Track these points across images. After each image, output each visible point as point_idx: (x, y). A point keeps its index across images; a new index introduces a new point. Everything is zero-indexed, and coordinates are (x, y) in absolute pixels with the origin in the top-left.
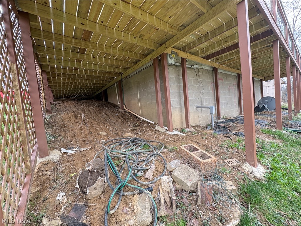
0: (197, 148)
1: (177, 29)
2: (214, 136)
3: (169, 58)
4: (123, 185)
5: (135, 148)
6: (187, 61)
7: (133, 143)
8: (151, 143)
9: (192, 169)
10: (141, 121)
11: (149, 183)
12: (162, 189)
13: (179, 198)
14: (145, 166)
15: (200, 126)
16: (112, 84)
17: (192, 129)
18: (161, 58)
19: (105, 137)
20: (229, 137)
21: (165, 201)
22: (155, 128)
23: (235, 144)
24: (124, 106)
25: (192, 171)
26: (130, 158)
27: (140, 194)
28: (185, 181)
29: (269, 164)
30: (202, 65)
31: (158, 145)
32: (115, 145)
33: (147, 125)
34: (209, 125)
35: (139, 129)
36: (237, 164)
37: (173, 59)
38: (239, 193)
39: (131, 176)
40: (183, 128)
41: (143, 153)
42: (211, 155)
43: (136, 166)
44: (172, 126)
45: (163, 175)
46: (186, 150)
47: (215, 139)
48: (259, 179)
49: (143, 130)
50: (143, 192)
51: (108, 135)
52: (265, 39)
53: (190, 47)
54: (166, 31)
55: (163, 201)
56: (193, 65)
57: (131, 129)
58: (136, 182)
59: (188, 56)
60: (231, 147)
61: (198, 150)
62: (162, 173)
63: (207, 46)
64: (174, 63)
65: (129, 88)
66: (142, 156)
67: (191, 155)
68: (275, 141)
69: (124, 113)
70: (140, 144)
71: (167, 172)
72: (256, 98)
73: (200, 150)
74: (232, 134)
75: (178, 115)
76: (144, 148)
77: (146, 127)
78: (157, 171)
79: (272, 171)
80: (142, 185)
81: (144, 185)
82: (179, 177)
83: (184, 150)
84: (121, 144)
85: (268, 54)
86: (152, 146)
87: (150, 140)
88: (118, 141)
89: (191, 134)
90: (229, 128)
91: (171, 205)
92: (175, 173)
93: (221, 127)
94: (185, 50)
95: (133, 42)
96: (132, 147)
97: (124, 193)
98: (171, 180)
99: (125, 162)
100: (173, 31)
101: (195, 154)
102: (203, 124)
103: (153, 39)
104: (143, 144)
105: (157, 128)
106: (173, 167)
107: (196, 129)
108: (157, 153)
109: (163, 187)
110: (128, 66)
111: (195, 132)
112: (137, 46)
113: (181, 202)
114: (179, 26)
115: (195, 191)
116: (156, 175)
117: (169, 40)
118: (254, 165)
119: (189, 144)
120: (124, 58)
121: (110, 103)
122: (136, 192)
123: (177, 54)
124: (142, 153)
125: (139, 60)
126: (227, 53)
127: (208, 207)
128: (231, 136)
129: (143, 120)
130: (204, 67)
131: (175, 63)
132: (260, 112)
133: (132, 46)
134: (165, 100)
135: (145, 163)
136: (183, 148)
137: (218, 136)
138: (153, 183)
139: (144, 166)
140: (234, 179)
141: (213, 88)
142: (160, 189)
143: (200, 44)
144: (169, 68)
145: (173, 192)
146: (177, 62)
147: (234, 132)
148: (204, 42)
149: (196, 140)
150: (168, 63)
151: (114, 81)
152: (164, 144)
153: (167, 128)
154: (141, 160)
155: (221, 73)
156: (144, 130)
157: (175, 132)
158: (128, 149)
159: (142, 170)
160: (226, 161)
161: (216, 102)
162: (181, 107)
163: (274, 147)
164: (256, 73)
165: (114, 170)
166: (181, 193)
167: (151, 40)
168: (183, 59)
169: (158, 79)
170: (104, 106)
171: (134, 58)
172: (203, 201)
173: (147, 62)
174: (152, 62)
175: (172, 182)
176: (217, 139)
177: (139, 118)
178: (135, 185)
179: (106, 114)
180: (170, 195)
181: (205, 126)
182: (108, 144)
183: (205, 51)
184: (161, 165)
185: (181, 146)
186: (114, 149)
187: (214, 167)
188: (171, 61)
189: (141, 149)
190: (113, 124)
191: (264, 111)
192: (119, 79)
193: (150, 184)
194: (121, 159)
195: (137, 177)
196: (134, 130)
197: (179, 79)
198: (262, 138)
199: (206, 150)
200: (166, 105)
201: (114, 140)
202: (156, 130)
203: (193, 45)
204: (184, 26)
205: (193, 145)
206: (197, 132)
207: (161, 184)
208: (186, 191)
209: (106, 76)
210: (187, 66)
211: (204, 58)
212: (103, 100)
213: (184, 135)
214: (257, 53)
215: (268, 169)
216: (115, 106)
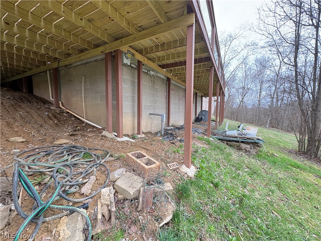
0: (145, 154)
1: (135, 28)
2: (162, 142)
3: (124, 57)
4: (44, 208)
5: (71, 158)
6: (143, 65)
7: (68, 152)
8: (94, 151)
9: (137, 176)
10: (84, 125)
11: (85, 199)
12: (101, 203)
13: (120, 208)
14: (83, 179)
15: (151, 133)
16: (42, 71)
17: (143, 136)
18: (115, 55)
19: (22, 145)
20: (174, 144)
21: (103, 216)
22: (102, 134)
23: (178, 150)
24: (61, 104)
25: (136, 178)
26: (61, 172)
27: (71, 214)
28: (128, 190)
29: (198, 165)
30: (158, 72)
31: (103, 153)
32: (39, 156)
33: (92, 130)
34: (160, 132)
35: (81, 134)
36: (177, 167)
37: (129, 59)
38: (175, 192)
39: (59, 195)
40: (134, 134)
41: (82, 164)
42: (155, 161)
43: (68, 181)
44: (122, 133)
45: (104, 187)
46: (133, 157)
47: (163, 145)
48: (191, 178)
49: (85, 136)
50: (75, 212)
51: (27, 142)
52: (206, 63)
53: (148, 52)
54: (122, 25)
55: (100, 216)
56: (149, 71)
57: (68, 134)
58: (67, 201)
59: (145, 60)
60: (175, 152)
61: (145, 156)
62: (103, 185)
63: (163, 56)
64: (129, 64)
65: (70, 81)
66: (79, 167)
67: (137, 162)
68: (205, 146)
69: (59, 112)
70: (79, 153)
71: (109, 183)
72: (197, 110)
73: (147, 157)
74: (177, 140)
75: (130, 120)
76: (83, 158)
77: (90, 131)
78: (97, 183)
79: (199, 170)
80: (75, 203)
81: (77, 203)
82: (122, 187)
83: (131, 157)
84: (48, 155)
85: (207, 76)
86: (94, 154)
87: (93, 148)
88: (44, 149)
89: (141, 141)
90: (175, 135)
91: (109, 219)
92: (118, 183)
93: (169, 134)
94: (143, 53)
95: (78, 24)
96: (66, 158)
97: (45, 219)
98: (113, 191)
99: (52, 177)
100: (131, 28)
101: (141, 161)
102: (154, 130)
103: (106, 30)
104: (83, 153)
105: (104, 133)
106: (117, 176)
107: (147, 136)
108: (100, 162)
109: (102, 201)
110: (70, 52)
111: (145, 139)
112: (84, 31)
113: (121, 213)
114: (137, 26)
115: (137, 198)
116: (96, 188)
117: (126, 38)
118: (188, 167)
119: (137, 151)
120: (64, 40)
121: (37, 97)
122: (65, 213)
123: (133, 55)
124: (79, 164)
125: (86, 48)
126: (179, 67)
127: (148, 211)
128: (176, 142)
129: (87, 123)
130: (159, 75)
131: (131, 64)
132: (199, 122)
133: (77, 28)
134: (116, 102)
135: (82, 176)
136: (131, 156)
137: (165, 142)
138: (90, 198)
139: (81, 180)
140: (173, 180)
141: (166, 97)
142: (99, 203)
143: (157, 52)
144: (123, 67)
145: (113, 204)
146: (133, 64)
147: (179, 138)
148: (161, 51)
149: (145, 147)
150: (123, 62)
151: (46, 66)
152: (110, 152)
153: (116, 134)
154: (77, 173)
155: (174, 84)
156: (87, 135)
157: (125, 139)
158: (59, 161)
159: (78, 185)
160: (168, 165)
161: (167, 111)
162: (134, 113)
163: (203, 151)
164: (199, 90)
165: (30, 190)
166: (123, 203)
167: (103, 30)
168: (139, 62)
169: (110, 78)
170: (24, 99)
171: (79, 44)
172: (143, 206)
173: (97, 54)
174: (103, 56)
175: (113, 193)
176: (164, 145)
177: (81, 121)
178: (64, 205)
179: (28, 112)
180: (109, 207)
181: (156, 133)
182: (26, 155)
183: (161, 60)
184: (104, 176)
185: (128, 154)
186: (35, 161)
187: (157, 172)
188: (126, 61)
189: (79, 160)
190: (38, 126)
191: (201, 122)
192: (55, 65)
193: (87, 199)
194: (46, 174)
195: (68, 194)
196: (72, 135)
197: (134, 82)
198: (197, 144)
199: (152, 157)
200: (117, 108)
201: (38, 149)
202: (102, 136)
203: (150, 51)
204: (142, 28)
205: (141, 152)
206: (147, 138)
207: (100, 197)
208: (128, 200)
209: (32, 57)
210: (143, 70)
211: (160, 66)
212: (24, 91)
213: (134, 141)
214: (200, 73)
215: (197, 168)
216: (45, 102)
